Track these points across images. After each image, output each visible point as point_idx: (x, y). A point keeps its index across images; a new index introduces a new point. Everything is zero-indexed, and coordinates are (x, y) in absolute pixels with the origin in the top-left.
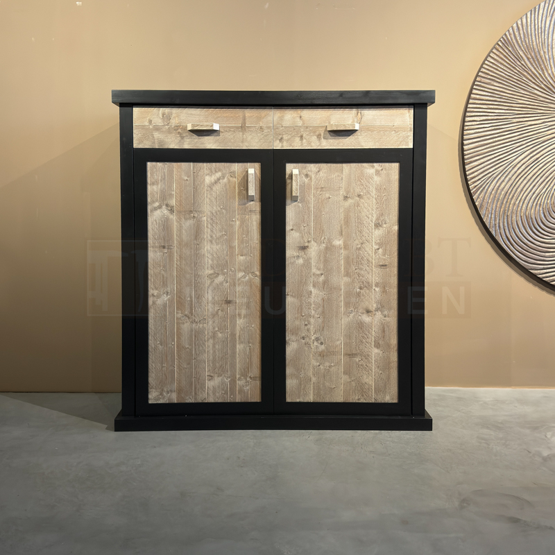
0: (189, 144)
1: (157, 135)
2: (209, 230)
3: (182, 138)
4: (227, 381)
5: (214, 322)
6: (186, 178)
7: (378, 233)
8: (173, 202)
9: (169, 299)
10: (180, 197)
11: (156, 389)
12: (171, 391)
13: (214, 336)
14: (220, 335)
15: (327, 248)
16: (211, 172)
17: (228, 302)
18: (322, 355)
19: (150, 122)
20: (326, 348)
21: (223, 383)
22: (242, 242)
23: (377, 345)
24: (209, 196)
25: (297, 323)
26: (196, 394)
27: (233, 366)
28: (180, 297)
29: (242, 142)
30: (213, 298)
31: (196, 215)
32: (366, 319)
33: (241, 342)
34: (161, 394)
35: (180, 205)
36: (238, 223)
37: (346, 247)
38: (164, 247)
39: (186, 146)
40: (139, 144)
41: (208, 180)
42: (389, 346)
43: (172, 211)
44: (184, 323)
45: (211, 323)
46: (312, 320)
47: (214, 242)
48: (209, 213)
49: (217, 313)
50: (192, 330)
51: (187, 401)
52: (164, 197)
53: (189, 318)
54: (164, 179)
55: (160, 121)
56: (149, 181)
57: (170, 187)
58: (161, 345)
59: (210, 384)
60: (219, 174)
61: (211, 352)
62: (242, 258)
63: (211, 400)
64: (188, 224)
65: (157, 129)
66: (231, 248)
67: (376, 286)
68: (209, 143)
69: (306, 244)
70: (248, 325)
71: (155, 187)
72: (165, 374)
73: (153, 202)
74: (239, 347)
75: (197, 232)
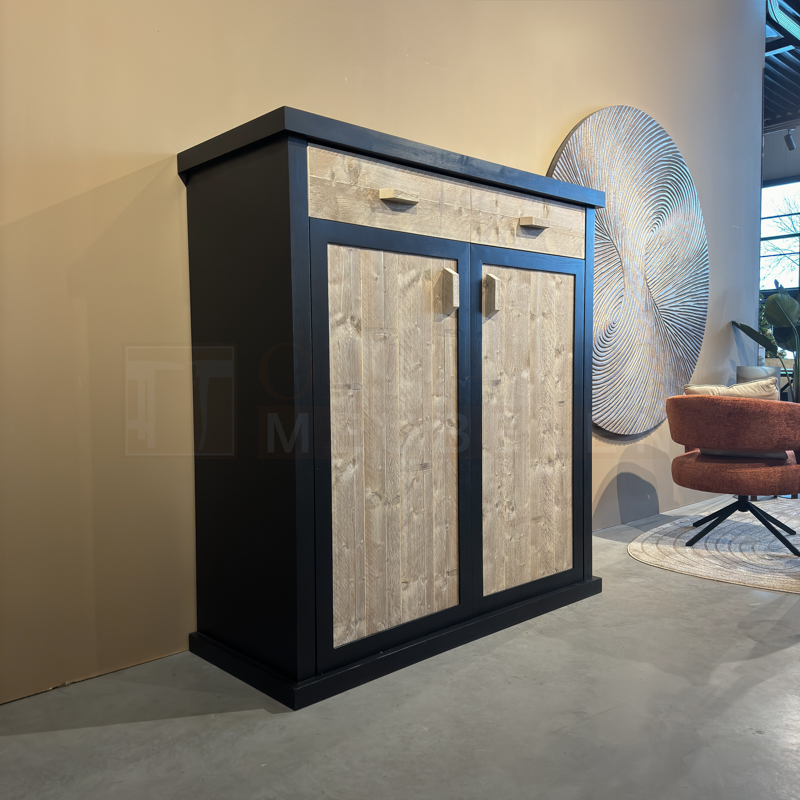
0: (381, 221)
1: (342, 200)
2: (402, 358)
3: (373, 210)
4: (424, 584)
5: (408, 499)
6: (375, 275)
7: (558, 361)
8: (361, 313)
9: (356, 472)
10: (369, 305)
11: (342, 621)
12: (361, 619)
13: (409, 521)
14: (415, 517)
15: (517, 383)
16: (404, 268)
17: (424, 466)
18: (513, 524)
19: (333, 175)
20: (517, 514)
21: (420, 588)
22: (437, 375)
23: (557, 503)
24: (402, 306)
25: (491, 486)
26: (389, 614)
27: (430, 560)
28: (370, 467)
29: (440, 227)
30: (408, 463)
31: (387, 335)
32: (549, 470)
33: (438, 524)
34: (348, 628)
35: (369, 318)
36: (433, 347)
37: (533, 379)
38: (349, 387)
39: (378, 225)
40: (317, 210)
41: (402, 280)
42: (566, 500)
43: (358, 327)
44: (374, 507)
45: (405, 501)
46: (504, 480)
47: (407, 376)
48: (402, 332)
49: (412, 484)
50: (384, 516)
51: (380, 630)
52: (350, 303)
53: (380, 498)
54: (349, 275)
55: (346, 176)
56: (331, 276)
57: (356, 287)
58: (348, 547)
59: (406, 595)
60: (413, 273)
61: (406, 545)
62: (437, 399)
63: (407, 619)
64: (377, 348)
65: (341, 188)
66: (426, 384)
67: (557, 429)
68: (404, 223)
69: (499, 378)
70: (444, 496)
71: (337, 287)
72: (352, 595)
73: (335, 312)
74: (436, 530)
75: (389, 362)
